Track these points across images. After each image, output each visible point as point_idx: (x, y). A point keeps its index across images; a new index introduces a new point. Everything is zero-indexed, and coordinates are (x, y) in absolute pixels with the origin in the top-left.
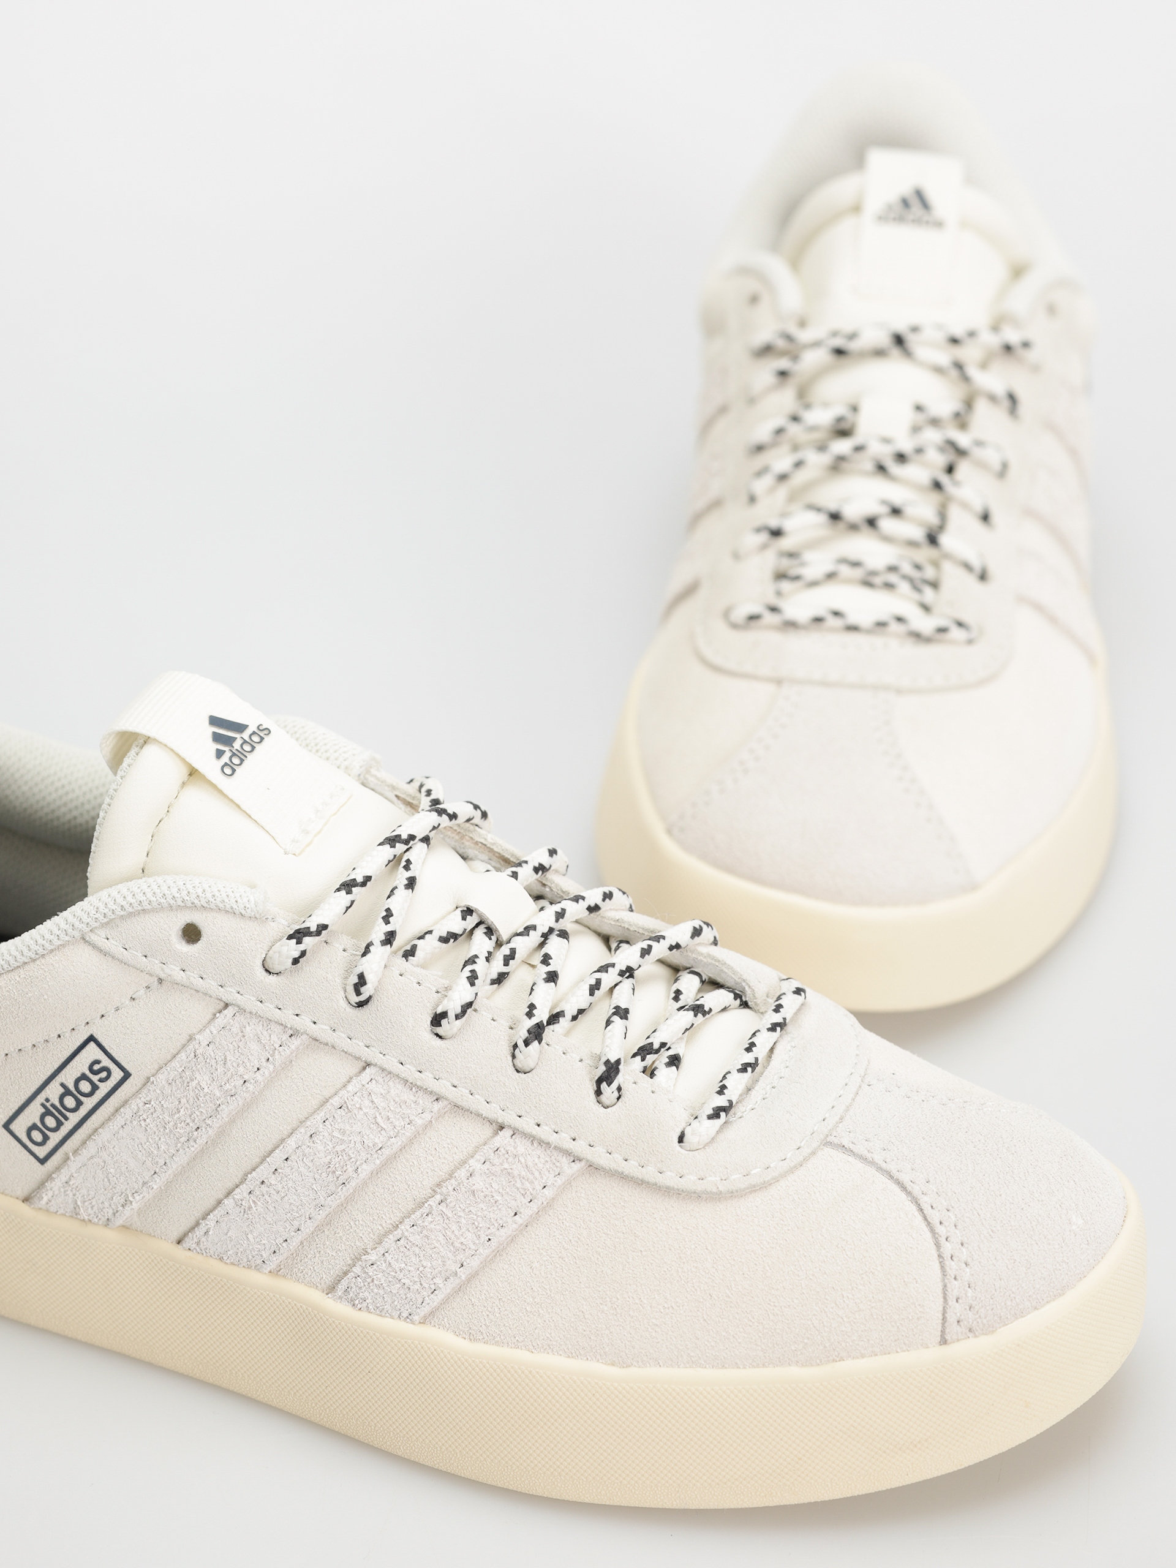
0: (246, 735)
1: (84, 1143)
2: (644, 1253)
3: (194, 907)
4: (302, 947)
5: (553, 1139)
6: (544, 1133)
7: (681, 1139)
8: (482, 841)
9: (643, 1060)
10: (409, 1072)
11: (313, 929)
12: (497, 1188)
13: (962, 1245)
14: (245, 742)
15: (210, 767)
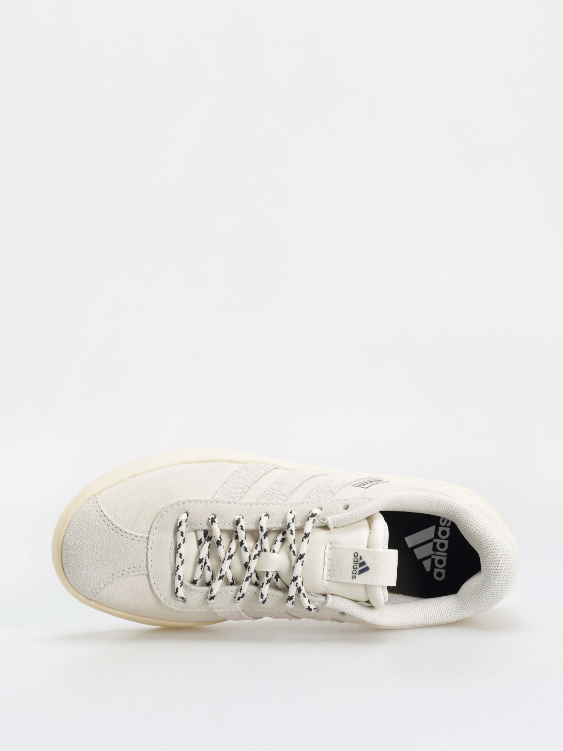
0: (358, 571)
1: (357, 481)
14: (356, 568)
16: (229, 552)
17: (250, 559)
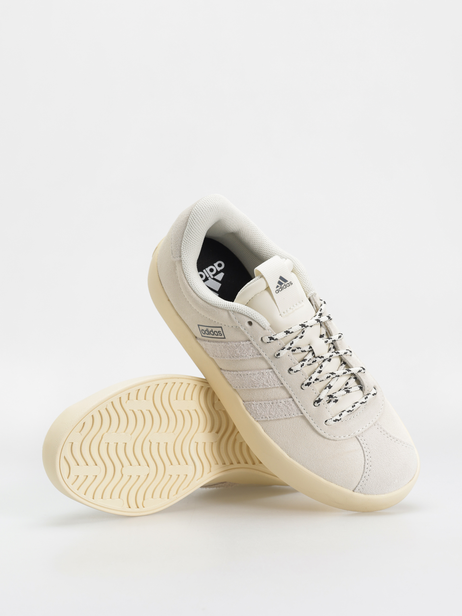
2: (305, 439)
3: (253, 319)
4: (270, 341)
5: (300, 407)
6: (299, 405)
7: (326, 421)
8: (327, 325)
9: (329, 398)
10: (279, 376)
11: (275, 339)
12: (284, 408)
13: (369, 475)
14: (285, 285)
15: (273, 289)
16: (330, 376)
17: (325, 360)
